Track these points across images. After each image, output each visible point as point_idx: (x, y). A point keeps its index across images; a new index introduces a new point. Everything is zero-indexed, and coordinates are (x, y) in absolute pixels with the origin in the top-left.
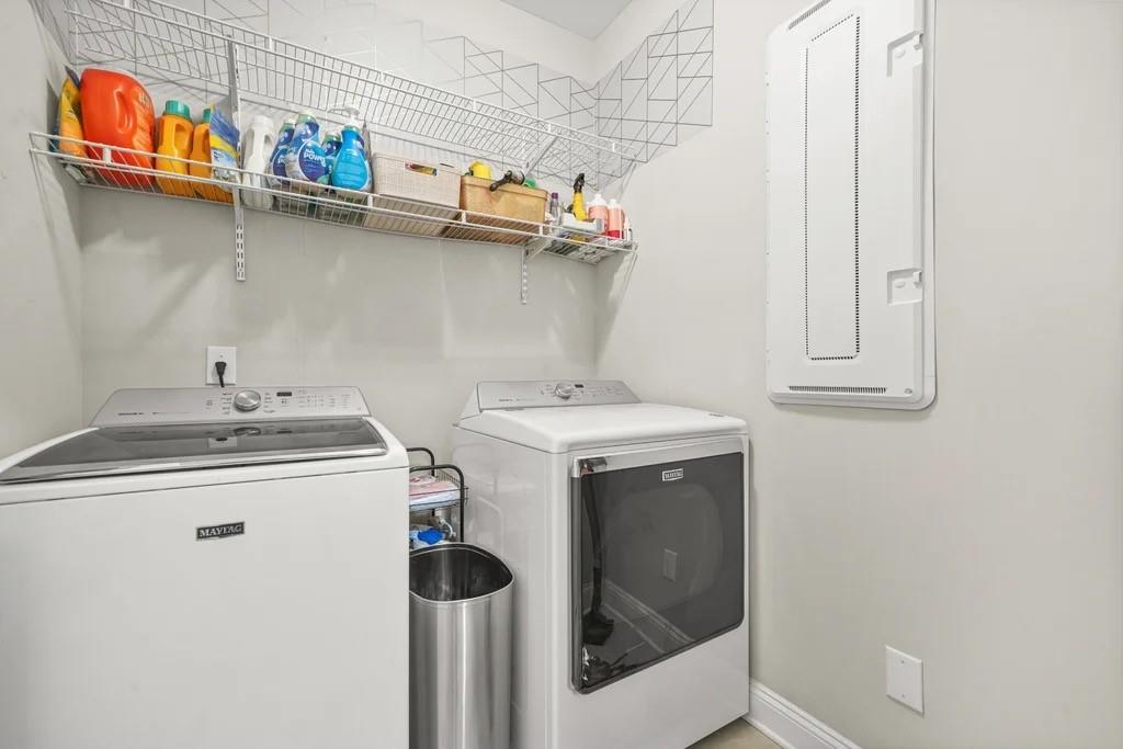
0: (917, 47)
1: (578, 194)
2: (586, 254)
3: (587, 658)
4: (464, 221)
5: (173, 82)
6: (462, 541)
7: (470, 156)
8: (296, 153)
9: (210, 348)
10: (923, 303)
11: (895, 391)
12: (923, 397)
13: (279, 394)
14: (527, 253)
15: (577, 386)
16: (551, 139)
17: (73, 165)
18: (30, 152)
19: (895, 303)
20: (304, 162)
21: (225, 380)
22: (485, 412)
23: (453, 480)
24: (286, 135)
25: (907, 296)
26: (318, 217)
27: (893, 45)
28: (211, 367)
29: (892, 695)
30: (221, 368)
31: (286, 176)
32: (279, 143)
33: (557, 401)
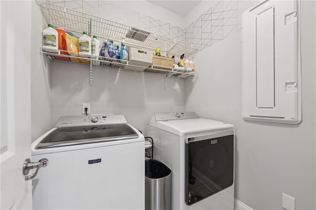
0: (295, 16)
1: (182, 60)
2: (183, 76)
3: (190, 195)
4: (152, 68)
5: (74, 31)
6: (153, 158)
7: (151, 49)
8: (107, 50)
9: (83, 104)
10: (297, 92)
11: (288, 118)
12: (297, 120)
13: (103, 117)
14: (167, 76)
15: (182, 114)
16: (175, 44)
17: (50, 55)
18: (40, 52)
19: (287, 92)
20: (109, 52)
21: (87, 113)
22: (157, 122)
23: (150, 141)
24: (104, 45)
25: (292, 90)
26: (112, 67)
27: (286, 16)
28: (84, 109)
29: (284, 207)
30: (86, 109)
31: (104, 56)
32: (103, 47)
33: (176, 118)
